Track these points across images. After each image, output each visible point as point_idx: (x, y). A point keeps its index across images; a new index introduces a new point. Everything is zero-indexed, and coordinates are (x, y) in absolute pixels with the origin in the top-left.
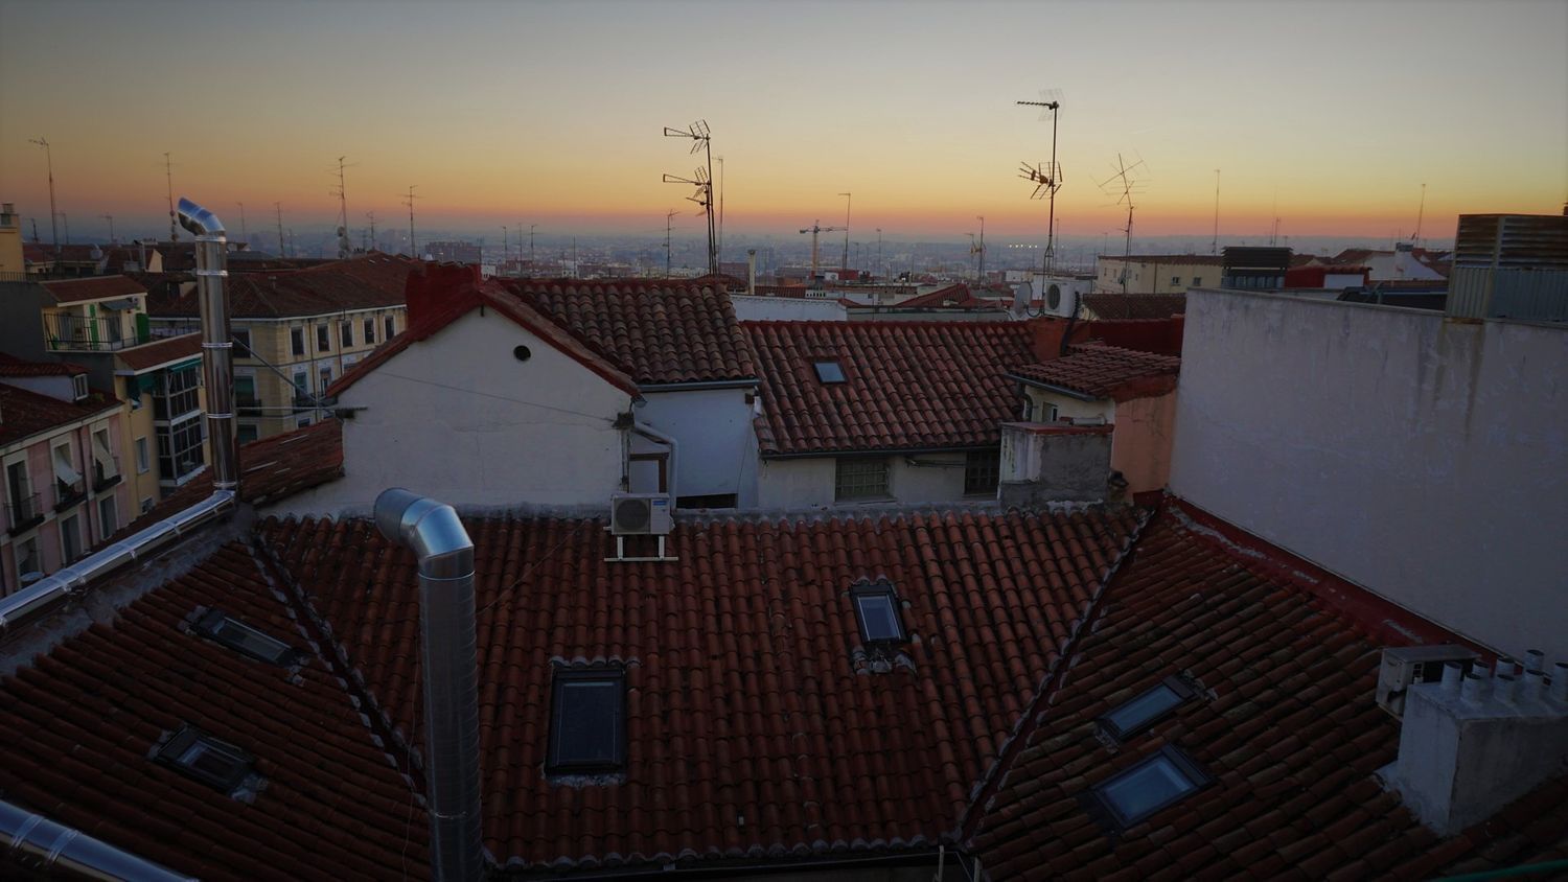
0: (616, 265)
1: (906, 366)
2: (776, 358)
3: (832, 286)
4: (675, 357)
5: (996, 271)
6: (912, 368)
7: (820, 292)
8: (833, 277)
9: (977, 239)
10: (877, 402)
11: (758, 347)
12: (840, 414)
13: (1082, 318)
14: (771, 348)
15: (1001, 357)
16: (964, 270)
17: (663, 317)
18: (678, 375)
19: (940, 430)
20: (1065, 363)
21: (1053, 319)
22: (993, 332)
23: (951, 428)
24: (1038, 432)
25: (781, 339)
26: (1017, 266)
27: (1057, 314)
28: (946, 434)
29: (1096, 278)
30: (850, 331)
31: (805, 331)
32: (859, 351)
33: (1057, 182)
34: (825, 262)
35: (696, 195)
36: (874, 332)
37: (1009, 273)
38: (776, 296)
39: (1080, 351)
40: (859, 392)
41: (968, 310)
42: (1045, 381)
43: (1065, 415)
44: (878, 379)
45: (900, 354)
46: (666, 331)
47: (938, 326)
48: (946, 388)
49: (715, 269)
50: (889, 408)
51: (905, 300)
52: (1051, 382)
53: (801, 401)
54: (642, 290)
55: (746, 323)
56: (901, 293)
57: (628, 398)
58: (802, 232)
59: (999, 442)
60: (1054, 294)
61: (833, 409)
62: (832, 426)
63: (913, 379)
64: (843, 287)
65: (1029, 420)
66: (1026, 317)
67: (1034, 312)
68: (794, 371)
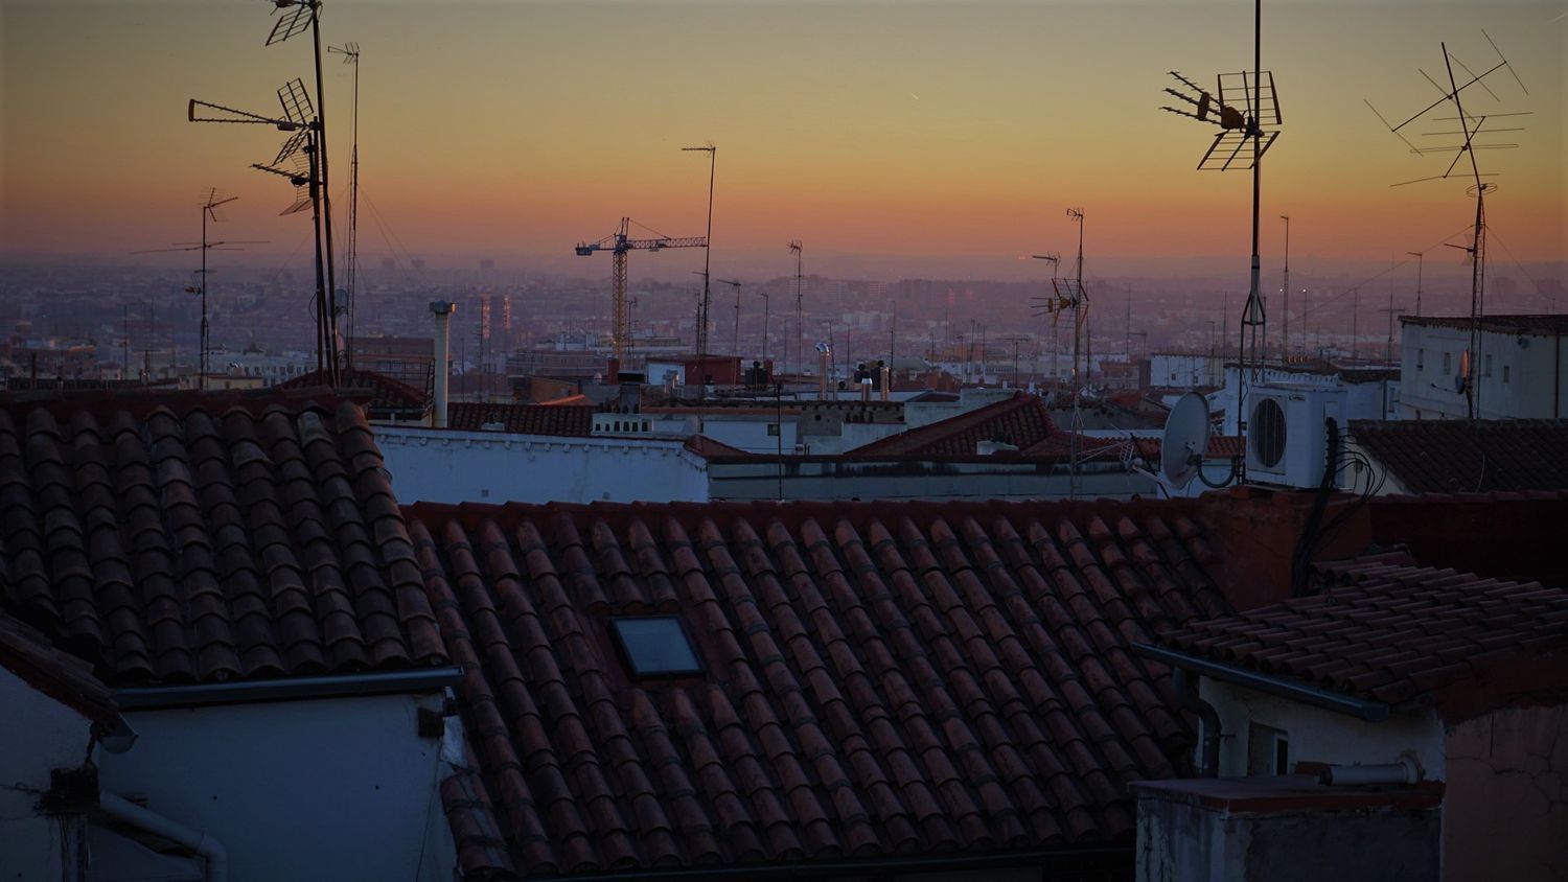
0: (52, 344)
1: (869, 627)
2: (503, 604)
3: (668, 404)
4: (219, 609)
5: (1124, 359)
6: (886, 631)
7: (631, 419)
8: (670, 376)
9: (1067, 271)
10: (788, 726)
11: (453, 578)
12: (687, 762)
13: (1346, 488)
14: (491, 579)
15: (1130, 599)
16: (1036, 354)
17: (186, 495)
18: (227, 661)
19: (964, 802)
20: (1306, 615)
21: (1268, 494)
22: (1105, 529)
23: (995, 795)
24: (1236, 806)
25: (516, 550)
26: (1180, 342)
27: (1277, 480)
28: (984, 814)
29: (1396, 376)
30: (712, 531)
31: (586, 533)
32: (738, 586)
33: (1267, 124)
34: (648, 333)
35: (281, 157)
36: (780, 533)
37: (1157, 363)
38: (508, 431)
39: (1346, 579)
40: (740, 700)
41: (1045, 467)
42: (1250, 663)
43: (1309, 758)
44: (792, 661)
45: (850, 593)
46: (195, 535)
47: (956, 514)
48: (982, 684)
49: (333, 357)
50: (824, 744)
51: (871, 440)
52: (1267, 668)
53: (577, 727)
54: (126, 419)
55: (422, 511)
56: (859, 420)
57: (82, 726)
58: (583, 251)
59: (1131, 834)
60: (1270, 424)
61: (669, 749)
62: (666, 797)
63: (888, 661)
64: (697, 405)
65: (1212, 773)
66: (1194, 489)
67: (1218, 473)
68: (556, 643)
